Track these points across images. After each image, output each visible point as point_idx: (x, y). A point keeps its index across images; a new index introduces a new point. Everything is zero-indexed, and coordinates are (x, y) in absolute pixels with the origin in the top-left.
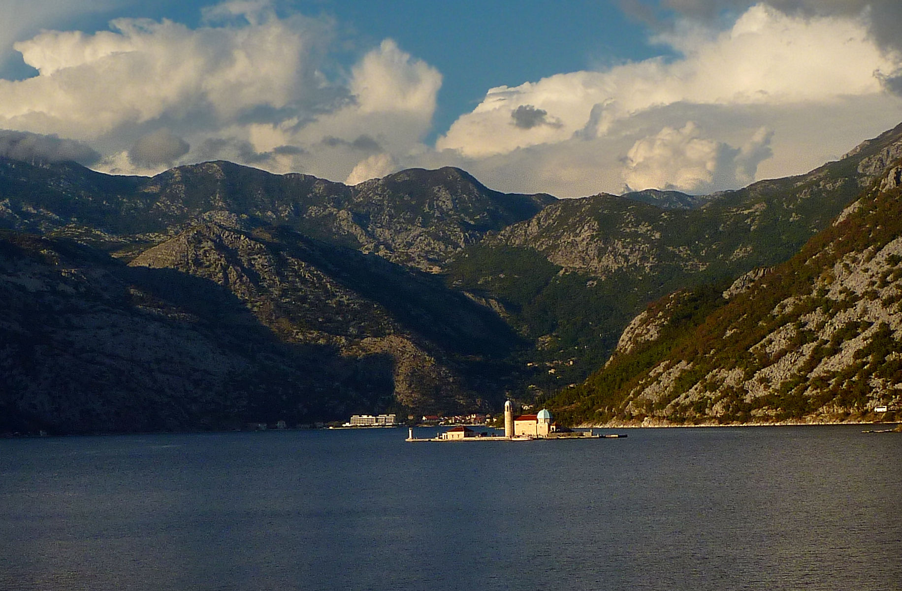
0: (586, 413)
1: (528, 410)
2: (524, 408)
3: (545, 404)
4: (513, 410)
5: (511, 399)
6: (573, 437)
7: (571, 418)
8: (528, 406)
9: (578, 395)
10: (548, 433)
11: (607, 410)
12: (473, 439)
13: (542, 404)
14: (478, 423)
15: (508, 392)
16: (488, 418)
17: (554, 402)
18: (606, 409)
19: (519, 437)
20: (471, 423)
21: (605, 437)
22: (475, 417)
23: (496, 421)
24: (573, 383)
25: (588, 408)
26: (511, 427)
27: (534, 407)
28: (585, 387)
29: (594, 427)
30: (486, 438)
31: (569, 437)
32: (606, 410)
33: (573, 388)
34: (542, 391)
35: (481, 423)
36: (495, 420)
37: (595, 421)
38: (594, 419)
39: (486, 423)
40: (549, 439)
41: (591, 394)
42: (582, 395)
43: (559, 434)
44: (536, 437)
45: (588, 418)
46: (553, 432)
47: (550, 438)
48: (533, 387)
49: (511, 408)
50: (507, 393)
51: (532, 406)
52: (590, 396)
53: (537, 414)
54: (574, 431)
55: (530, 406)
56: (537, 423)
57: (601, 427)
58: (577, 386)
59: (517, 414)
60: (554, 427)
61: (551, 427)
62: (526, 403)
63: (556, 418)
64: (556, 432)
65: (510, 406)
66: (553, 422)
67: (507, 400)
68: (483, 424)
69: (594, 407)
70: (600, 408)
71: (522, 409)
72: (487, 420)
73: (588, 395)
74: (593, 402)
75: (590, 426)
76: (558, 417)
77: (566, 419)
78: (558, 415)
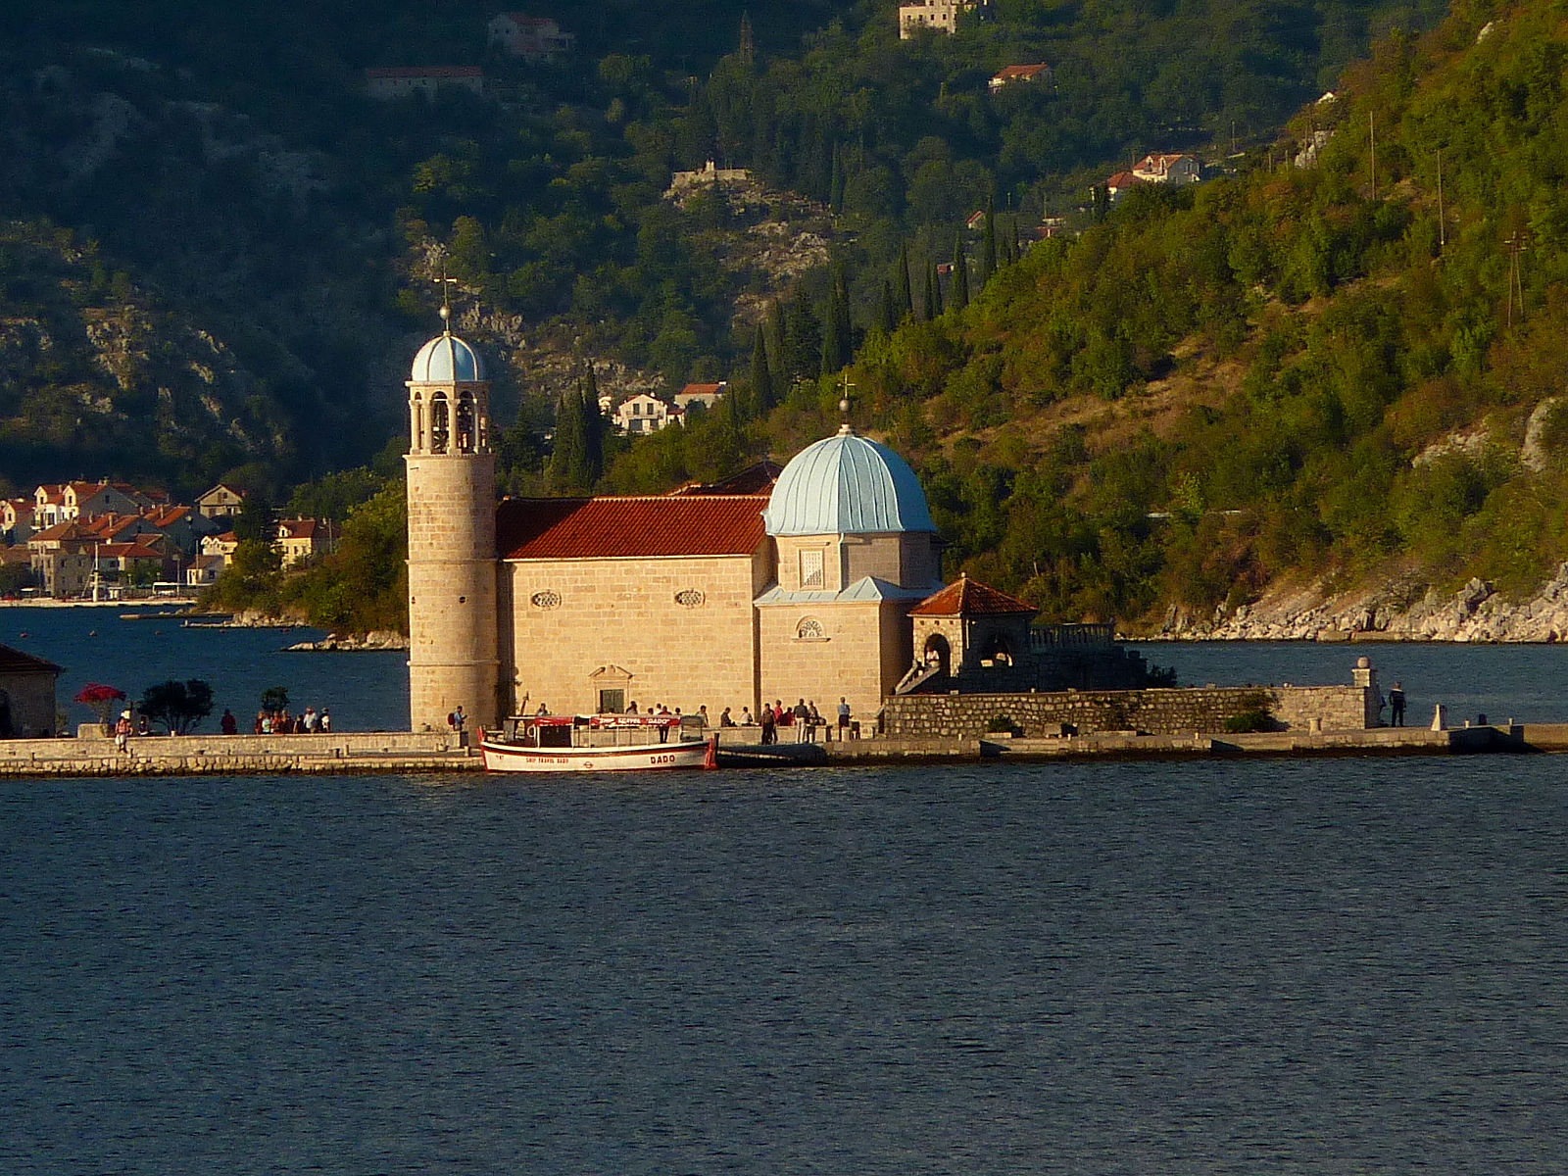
0: (1308, 472)
1: (655, 440)
2: (623, 419)
3: (847, 379)
4: (493, 435)
5: (472, 318)
6: (1149, 743)
7: (1141, 530)
8: (667, 398)
9: (1227, 276)
10: (888, 691)
11: (1549, 442)
12: (50, 753)
13: (826, 382)
14: (110, 576)
15: (443, 236)
16: (221, 526)
17: (956, 355)
18: (1535, 426)
19: (557, 734)
20: (26, 578)
21: (1513, 745)
22: (70, 510)
23: (301, 564)
24: (1164, 147)
25: (1337, 427)
26: (476, 629)
27: (738, 412)
28: (1302, 189)
29: (1398, 627)
30: (192, 744)
31: (1123, 738)
32: (1531, 449)
33: (1172, 197)
34: (826, 233)
35: (141, 579)
36: (295, 547)
37: (1413, 564)
38: (1392, 540)
39: (194, 576)
40: (896, 760)
41: (1359, 273)
42: (1268, 272)
43: (1000, 703)
44: (755, 738)
45: (1324, 536)
46: (940, 683)
47: (906, 749)
48: (718, 191)
49: (481, 423)
50: (434, 253)
51: (709, 399)
52: (1353, 289)
53: (761, 479)
54: (1168, 680)
55: (681, 400)
56: (767, 579)
57: (1472, 631)
58: (1205, 174)
59: (543, 483)
60: (953, 630)
61: (923, 628)
62: (636, 362)
63: (981, 523)
64: (973, 681)
65: (464, 396)
66: (941, 578)
67: (430, 329)
68: (162, 596)
69: (1401, 417)
70: (1465, 427)
71: (596, 425)
72: (211, 546)
73: (1331, 281)
74: (1388, 354)
75: (1348, 617)
76: (1002, 518)
77: (1090, 544)
78: (1002, 492)
